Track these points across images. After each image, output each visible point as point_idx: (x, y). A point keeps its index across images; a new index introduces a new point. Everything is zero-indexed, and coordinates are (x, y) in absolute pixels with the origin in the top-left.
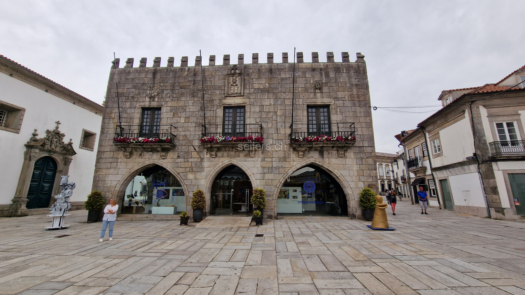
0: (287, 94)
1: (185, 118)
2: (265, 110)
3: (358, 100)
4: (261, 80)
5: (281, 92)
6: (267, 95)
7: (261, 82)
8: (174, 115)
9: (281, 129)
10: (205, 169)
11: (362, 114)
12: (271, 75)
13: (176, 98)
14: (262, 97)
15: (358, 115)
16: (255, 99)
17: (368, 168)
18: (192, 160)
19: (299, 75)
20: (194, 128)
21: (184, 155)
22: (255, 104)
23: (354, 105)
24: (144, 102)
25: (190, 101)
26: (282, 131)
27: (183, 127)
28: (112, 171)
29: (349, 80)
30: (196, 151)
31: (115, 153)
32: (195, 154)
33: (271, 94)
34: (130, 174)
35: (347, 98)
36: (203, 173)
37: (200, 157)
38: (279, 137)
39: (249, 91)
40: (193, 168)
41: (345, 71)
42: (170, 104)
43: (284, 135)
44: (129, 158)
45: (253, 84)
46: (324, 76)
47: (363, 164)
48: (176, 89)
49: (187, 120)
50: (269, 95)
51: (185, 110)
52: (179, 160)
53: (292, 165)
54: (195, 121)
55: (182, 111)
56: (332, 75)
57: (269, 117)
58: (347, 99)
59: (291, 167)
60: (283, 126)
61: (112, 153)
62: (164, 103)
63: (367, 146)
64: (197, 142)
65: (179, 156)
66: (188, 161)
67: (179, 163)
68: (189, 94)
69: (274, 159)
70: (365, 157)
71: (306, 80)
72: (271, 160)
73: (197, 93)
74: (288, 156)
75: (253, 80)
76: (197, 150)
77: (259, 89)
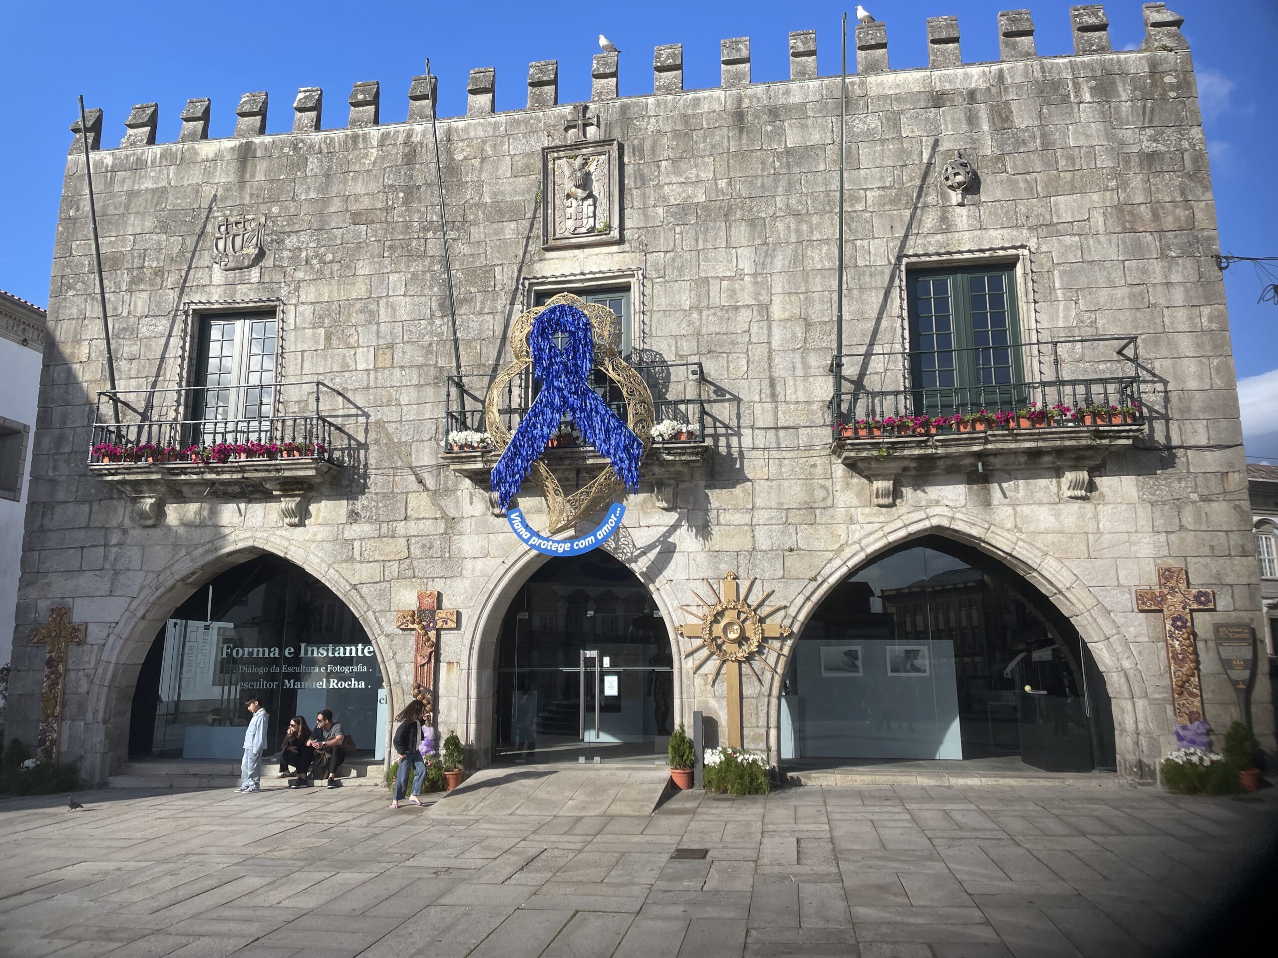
0: (815, 219)
1: (377, 349)
2: (715, 300)
3: (1152, 227)
4: (696, 165)
6: (723, 233)
7: (697, 176)
8: (328, 338)
9: (790, 382)
10: (468, 565)
11: (1178, 297)
12: (740, 138)
13: (336, 267)
14: (700, 242)
15: (1158, 297)
16: (672, 254)
17: (1212, 548)
18: (413, 528)
19: (871, 132)
20: (414, 393)
21: (377, 507)
22: (671, 274)
23: (1137, 251)
24: (207, 289)
25: (393, 277)
27: (368, 387)
28: (86, 581)
29: (1109, 137)
30: (426, 489)
31: (96, 507)
32: (419, 503)
33: (743, 228)
34: (158, 593)
35: (1101, 220)
36: (459, 580)
37: (444, 516)
38: (780, 415)
39: (642, 217)
40: (415, 563)
41: (1087, 97)
42: (309, 294)
43: (804, 406)
44: (153, 526)
45: (658, 186)
46: (985, 127)
47: (1182, 528)
48: (333, 225)
49: (384, 360)
50: (732, 232)
51: (372, 317)
52: (355, 531)
53: (843, 540)
54: (420, 360)
55: (362, 318)
56: (1024, 117)
57: (733, 330)
58: (1101, 228)
59: (841, 549)
60: (799, 366)
61: (86, 508)
62: (286, 288)
63: (1203, 441)
64: (427, 450)
65: (357, 514)
66: (394, 531)
67: (357, 544)
68: (388, 243)
69: (761, 516)
70: (1194, 497)
71: (902, 151)
72: (747, 518)
73: (422, 241)
74: (824, 499)
75: (659, 167)
76: (430, 482)
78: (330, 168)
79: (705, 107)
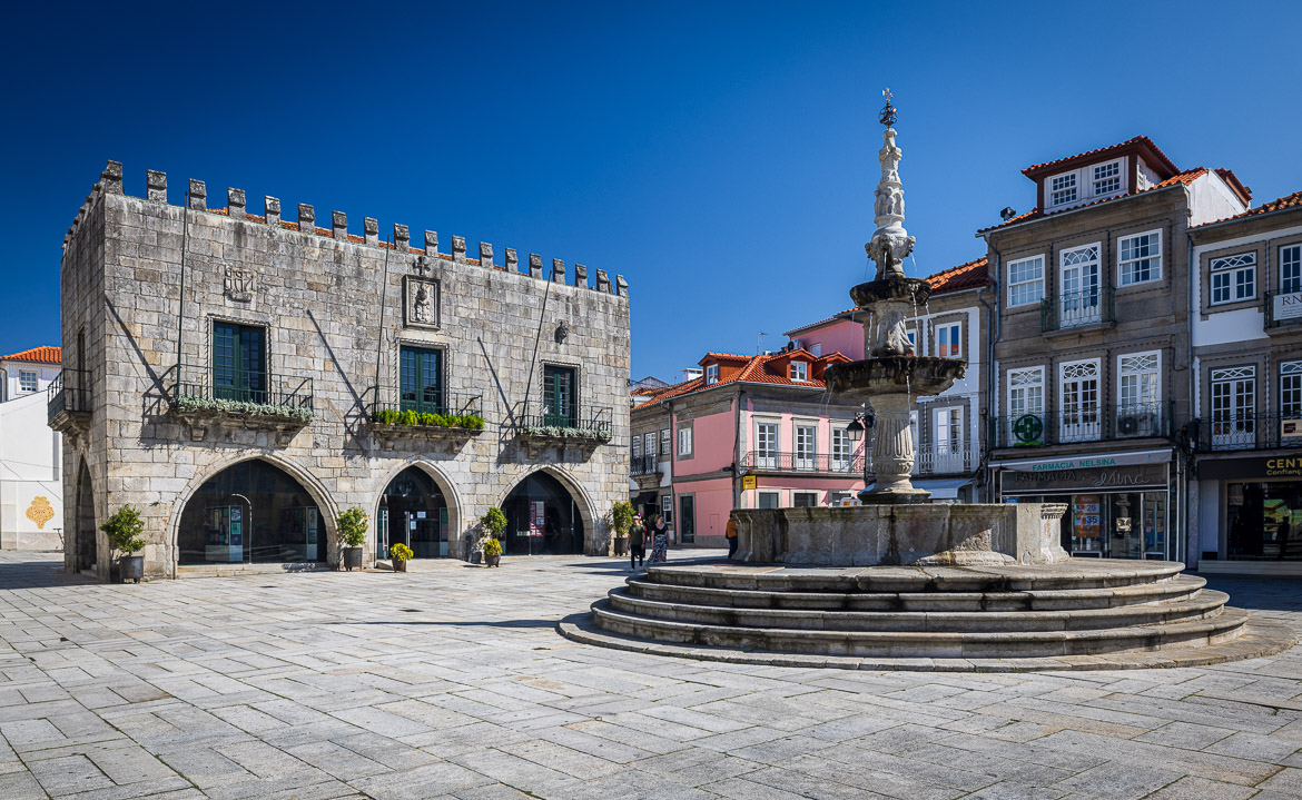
1: (325, 360)
3: (614, 365)
8: (298, 350)
10: (372, 471)
23: (610, 373)
24: (221, 308)
27: (322, 380)
28: (156, 469)
29: (606, 327)
30: (353, 435)
32: (350, 442)
35: (601, 359)
36: (368, 479)
39: (449, 320)
40: (349, 470)
42: (285, 323)
44: (201, 441)
45: (457, 307)
46: (571, 312)
48: (297, 287)
49: (329, 366)
51: (322, 342)
52: (318, 452)
53: (518, 470)
55: (318, 342)
58: (601, 362)
59: (517, 474)
62: (272, 317)
63: (620, 444)
65: (318, 444)
66: (338, 454)
67: (319, 459)
68: (329, 304)
69: (492, 459)
70: (616, 462)
72: (486, 460)
73: (347, 307)
74: (513, 454)
75: (457, 297)
76: (354, 432)
77: (467, 319)
78: (293, 253)
79: (475, 274)
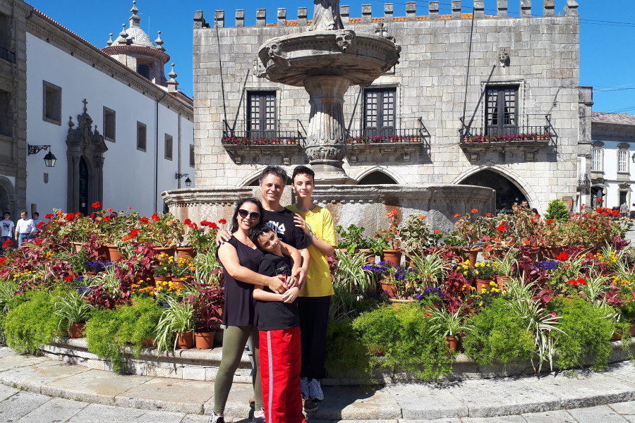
0: (459, 69)
2: (424, 94)
3: (560, 77)
4: (420, 47)
5: (449, 66)
6: (428, 71)
7: (420, 51)
8: (295, 102)
9: (447, 122)
11: (565, 99)
12: (434, 39)
14: (420, 74)
15: (559, 99)
16: (411, 78)
17: (565, 175)
19: (477, 40)
22: (411, 85)
23: (555, 85)
24: (251, 83)
26: (449, 125)
28: (219, 181)
29: (550, 46)
31: (219, 156)
33: (434, 70)
35: (545, 74)
38: (444, 132)
39: (402, 64)
41: (545, 32)
43: (451, 130)
44: (241, 164)
45: (407, 54)
46: (513, 40)
47: (558, 169)
50: (431, 71)
56: (525, 38)
57: (430, 104)
59: (460, 174)
60: (451, 116)
61: (216, 157)
63: (567, 144)
69: (436, 164)
70: (562, 160)
71: (486, 47)
72: (431, 164)
74: (456, 159)
77: (416, 61)
79: (423, 27)
